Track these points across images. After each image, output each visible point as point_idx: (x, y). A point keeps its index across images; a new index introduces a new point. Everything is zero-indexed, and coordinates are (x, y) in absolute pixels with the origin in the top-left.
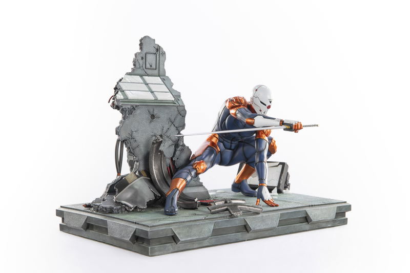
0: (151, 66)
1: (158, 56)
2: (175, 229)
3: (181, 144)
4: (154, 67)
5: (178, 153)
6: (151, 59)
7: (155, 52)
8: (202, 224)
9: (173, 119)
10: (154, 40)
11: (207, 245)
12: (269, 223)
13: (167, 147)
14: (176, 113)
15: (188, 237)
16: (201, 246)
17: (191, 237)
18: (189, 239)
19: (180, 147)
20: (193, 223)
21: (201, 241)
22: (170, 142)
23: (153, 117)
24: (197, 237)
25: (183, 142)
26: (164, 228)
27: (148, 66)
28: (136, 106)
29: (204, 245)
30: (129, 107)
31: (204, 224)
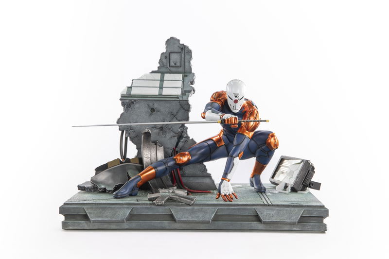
0: (175, 64)
1: (183, 55)
2: (88, 209)
3: (185, 136)
4: (178, 64)
5: (181, 144)
6: (175, 58)
7: (180, 50)
8: (117, 208)
9: (175, 112)
10: (179, 40)
11: (126, 228)
12: (201, 216)
13: (168, 138)
14: (179, 107)
15: (99, 217)
16: (118, 228)
17: (102, 217)
18: (100, 219)
19: (184, 139)
20: (108, 206)
21: (119, 224)
22: (172, 134)
23: (153, 110)
24: (109, 219)
25: (187, 134)
26: (75, 206)
27: (172, 64)
28: (135, 100)
29: (123, 227)
30: (128, 101)
31: (120, 208)
